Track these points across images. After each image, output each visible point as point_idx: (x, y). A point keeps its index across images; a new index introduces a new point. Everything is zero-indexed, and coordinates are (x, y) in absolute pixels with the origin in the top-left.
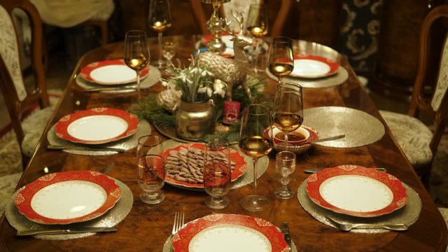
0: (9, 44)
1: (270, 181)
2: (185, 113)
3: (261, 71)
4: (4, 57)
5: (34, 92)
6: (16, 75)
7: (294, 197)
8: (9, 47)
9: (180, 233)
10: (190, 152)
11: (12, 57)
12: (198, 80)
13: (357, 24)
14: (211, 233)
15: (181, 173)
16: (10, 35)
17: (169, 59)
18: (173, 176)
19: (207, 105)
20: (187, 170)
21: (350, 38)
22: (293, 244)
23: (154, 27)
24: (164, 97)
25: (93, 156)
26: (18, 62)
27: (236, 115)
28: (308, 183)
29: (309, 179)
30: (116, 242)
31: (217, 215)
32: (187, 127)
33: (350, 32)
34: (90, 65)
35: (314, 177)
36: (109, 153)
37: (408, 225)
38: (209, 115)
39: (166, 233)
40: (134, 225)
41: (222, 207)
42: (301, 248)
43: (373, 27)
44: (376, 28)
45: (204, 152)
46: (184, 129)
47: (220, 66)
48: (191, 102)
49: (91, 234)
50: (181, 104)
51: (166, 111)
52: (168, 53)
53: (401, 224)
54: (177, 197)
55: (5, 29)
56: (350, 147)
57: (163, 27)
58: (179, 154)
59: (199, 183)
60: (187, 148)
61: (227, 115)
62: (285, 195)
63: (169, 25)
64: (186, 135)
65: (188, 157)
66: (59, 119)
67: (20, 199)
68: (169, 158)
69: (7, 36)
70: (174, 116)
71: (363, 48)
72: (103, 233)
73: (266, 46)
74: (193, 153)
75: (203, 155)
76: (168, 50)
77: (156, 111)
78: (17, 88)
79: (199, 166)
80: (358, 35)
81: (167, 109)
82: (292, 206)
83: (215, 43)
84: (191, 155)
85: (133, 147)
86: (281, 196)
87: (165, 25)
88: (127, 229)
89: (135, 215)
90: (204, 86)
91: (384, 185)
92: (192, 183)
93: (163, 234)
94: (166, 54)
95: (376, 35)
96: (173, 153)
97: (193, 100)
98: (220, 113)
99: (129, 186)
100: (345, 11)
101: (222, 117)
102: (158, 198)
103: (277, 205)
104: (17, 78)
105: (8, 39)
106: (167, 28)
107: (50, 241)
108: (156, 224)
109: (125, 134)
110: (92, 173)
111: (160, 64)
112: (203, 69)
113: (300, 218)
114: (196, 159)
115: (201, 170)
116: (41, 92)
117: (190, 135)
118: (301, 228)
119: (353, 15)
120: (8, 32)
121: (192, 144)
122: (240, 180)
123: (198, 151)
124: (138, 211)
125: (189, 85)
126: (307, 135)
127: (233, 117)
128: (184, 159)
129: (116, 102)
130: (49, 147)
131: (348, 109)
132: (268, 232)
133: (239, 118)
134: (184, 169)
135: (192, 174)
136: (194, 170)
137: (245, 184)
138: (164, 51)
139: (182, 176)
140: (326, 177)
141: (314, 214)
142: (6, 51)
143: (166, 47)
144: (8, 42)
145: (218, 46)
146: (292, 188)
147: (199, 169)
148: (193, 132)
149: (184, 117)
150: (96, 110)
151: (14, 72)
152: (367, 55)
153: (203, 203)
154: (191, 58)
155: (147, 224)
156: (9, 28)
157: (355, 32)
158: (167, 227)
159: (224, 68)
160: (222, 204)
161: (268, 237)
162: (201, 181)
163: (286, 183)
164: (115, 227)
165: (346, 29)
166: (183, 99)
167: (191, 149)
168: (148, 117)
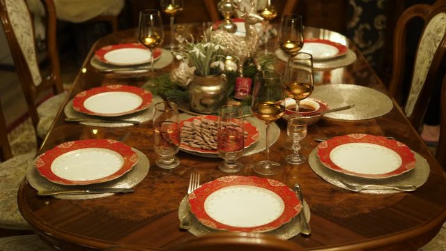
0: (25, 30)
1: (281, 149)
2: (198, 86)
3: (270, 53)
4: (19, 42)
5: (49, 78)
6: (31, 60)
7: (305, 163)
8: (25, 32)
9: (196, 192)
10: (203, 122)
11: (28, 42)
12: (210, 55)
13: (363, 19)
14: (225, 193)
15: (195, 141)
16: (26, 21)
17: (181, 42)
18: (187, 144)
19: (220, 79)
20: (201, 139)
21: (357, 32)
22: (305, 202)
23: (167, 11)
24: (177, 74)
25: (109, 128)
26: (33, 48)
27: (248, 90)
28: (319, 149)
29: (320, 146)
30: (134, 201)
31: (231, 177)
32: (201, 100)
33: (356, 27)
34: (104, 48)
35: (324, 144)
36: (124, 125)
37: (417, 187)
38: (221, 89)
39: (182, 193)
40: (151, 187)
41: (235, 171)
42: (313, 206)
43: (379, 22)
44: (382, 23)
45: (217, 122)
46: (197, 103)
47: (231, 43)
48: (204, 76)
49: (110, 194)
50: (195, 78)
51: (180, 87)
52: (180, 36)
53: (410, 186)
54: (192, 162)
55: (21, 15)
56: (359, 119)
57: (175, 11)
58: (193, 125)
59: (213, 150)
60: (200, 119)
61: (239, 90)
62: (296, 160)
63: (181, 9)
64: (199, 108)
65: (202, 127)
66: (76, 95)
67: (40, 163)
68: (183, 128)
69: (22, 22)
70: (187, 92)
71: (370, 43)
72: (121, 193)
73: (275, 32)
74: (207, 124)
75: (216, 125)
76: (181, 33)
77: (170, 88)
78: (32, 73)
79: (213, 135)
80: (365, 30)
81: (181, 85)
82: (303, 170)
83: (227, 24)
84: (204, 125)
85: (147, 119)
86: (293, 162)
87: (177, 8)
88: (144, 190)
89: (151, 178)
90: (217, 60)
91: (392, 151)
92: (206, 150)
93: (179, 194)
94: (177, 36)
95: (383, 30)
96: (188, 124)
97: (206, 73)
98: (232, 88)
99: (145, 153)
100: (352, 7)
101: (234, 92)
102: (173, 163)
103: (288, 170)
104: (32, 63)
105: (24, 25)
106: (178, 11)
107: (70, 201)
108: (171, 186)
109: (140, 107)
110: (109, 141)
111: (172, 47)
112: (216, 43)
113: (312, 181)
114: (209, 129)
115: (214, 139)
116: (55, 77)
117: (203, 108)
118: (313, 189)
119: (359, 10)
120: (24, 18)
121: (205, 116)
122: (252, 148)
123: (211, 122)
124: (154, 174)
125: (202, 60)
126: (317, 107)
127: (245, 92)
128: (198, 128)
129: (130, 80)
130: (66, 120)
131: (356, 86)
132: (281, 191)
133: (251, 93)
134: (198, 137)
135: (206, 142)
136: (208, 139)
137: (258, 152)
138: (176, 34)
139: (196, 143)
140: (336, 145)
141: (325, 177)
142: (22, 36)
143: (178, 30)
144: (24, 27)
145: (229, 27)
146: (304, 154)
147: (213, 137)
148: (206, 106)
149: (197, 91)
150: (111, 87)
151: (29, 57)
152: (373, 49)
153: (217, 168)
154: (203, 35)
155: (164, 186)
156: (25, 15)
157: (361, 27)
158: (182, 189)
159: (236, 45)
160: (235, 168)
161: (281, 196)
162: (215, 147)
163: (297, 149)
164: (132, 188)
165: (353, 24)
166: (197, 73)
167: (204, 120)
168: (162, 92)
